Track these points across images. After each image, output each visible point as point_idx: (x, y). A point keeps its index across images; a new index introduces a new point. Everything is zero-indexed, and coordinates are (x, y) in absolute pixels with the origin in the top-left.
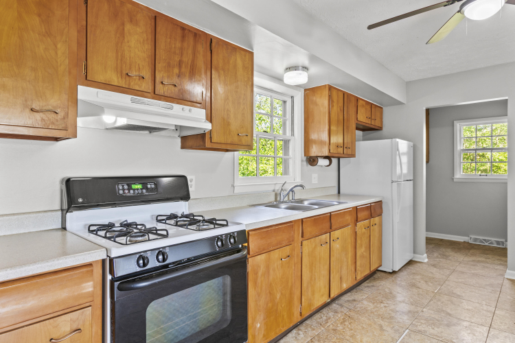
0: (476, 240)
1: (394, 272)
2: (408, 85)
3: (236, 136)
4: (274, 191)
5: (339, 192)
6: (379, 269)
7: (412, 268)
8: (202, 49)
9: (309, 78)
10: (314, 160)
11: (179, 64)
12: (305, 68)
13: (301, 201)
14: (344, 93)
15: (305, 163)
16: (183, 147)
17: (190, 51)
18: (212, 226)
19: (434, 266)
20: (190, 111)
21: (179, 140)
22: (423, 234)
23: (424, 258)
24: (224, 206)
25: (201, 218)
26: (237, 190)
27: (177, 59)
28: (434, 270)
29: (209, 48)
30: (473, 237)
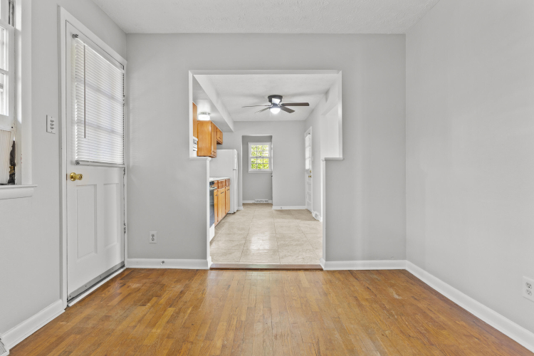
1: (234, 213)
2: (235, 123)
6: (229, 213)
9: (211, 118)
12: (209, 114)
19: (247, 210)
22: (241, 202)
23: (242, 208)
30: (256, 200)
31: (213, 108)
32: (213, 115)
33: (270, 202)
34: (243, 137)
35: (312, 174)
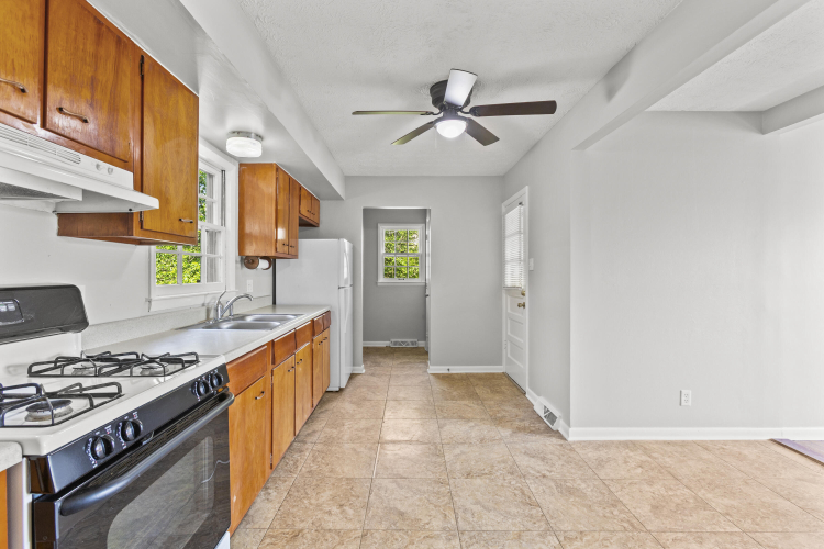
0: (395, 343)
1: (341, 390)
2: (348, 180)
3: (177, 222)
4: (203, 305)
5: (274, 303)
6: (329, 389)
7: (355, 381)
8: (129, 67)
9: (265, 150)
10: (253, 262)
11: (92, 84)
12: (259, 137)
13: (243, 317)
14: (290, 178)
15: (239, 265)
16: (60, 233)
17: (110, 65)
18: (180, 366)
19: (373, 375)
20: (110, 171)
21: (54, 220)
22: (361, 344)
23: (361, 369)
24: (137, 334)
25: (134, 357)
26: (155, 307)
27: (88, 72)
28: (374, 379)
29: (138, 70)
30: (393, 340)
31: (271, 122)
32: (272, 141)
33: (421, 344)
34: (367, 212)
35: (526, 299)
